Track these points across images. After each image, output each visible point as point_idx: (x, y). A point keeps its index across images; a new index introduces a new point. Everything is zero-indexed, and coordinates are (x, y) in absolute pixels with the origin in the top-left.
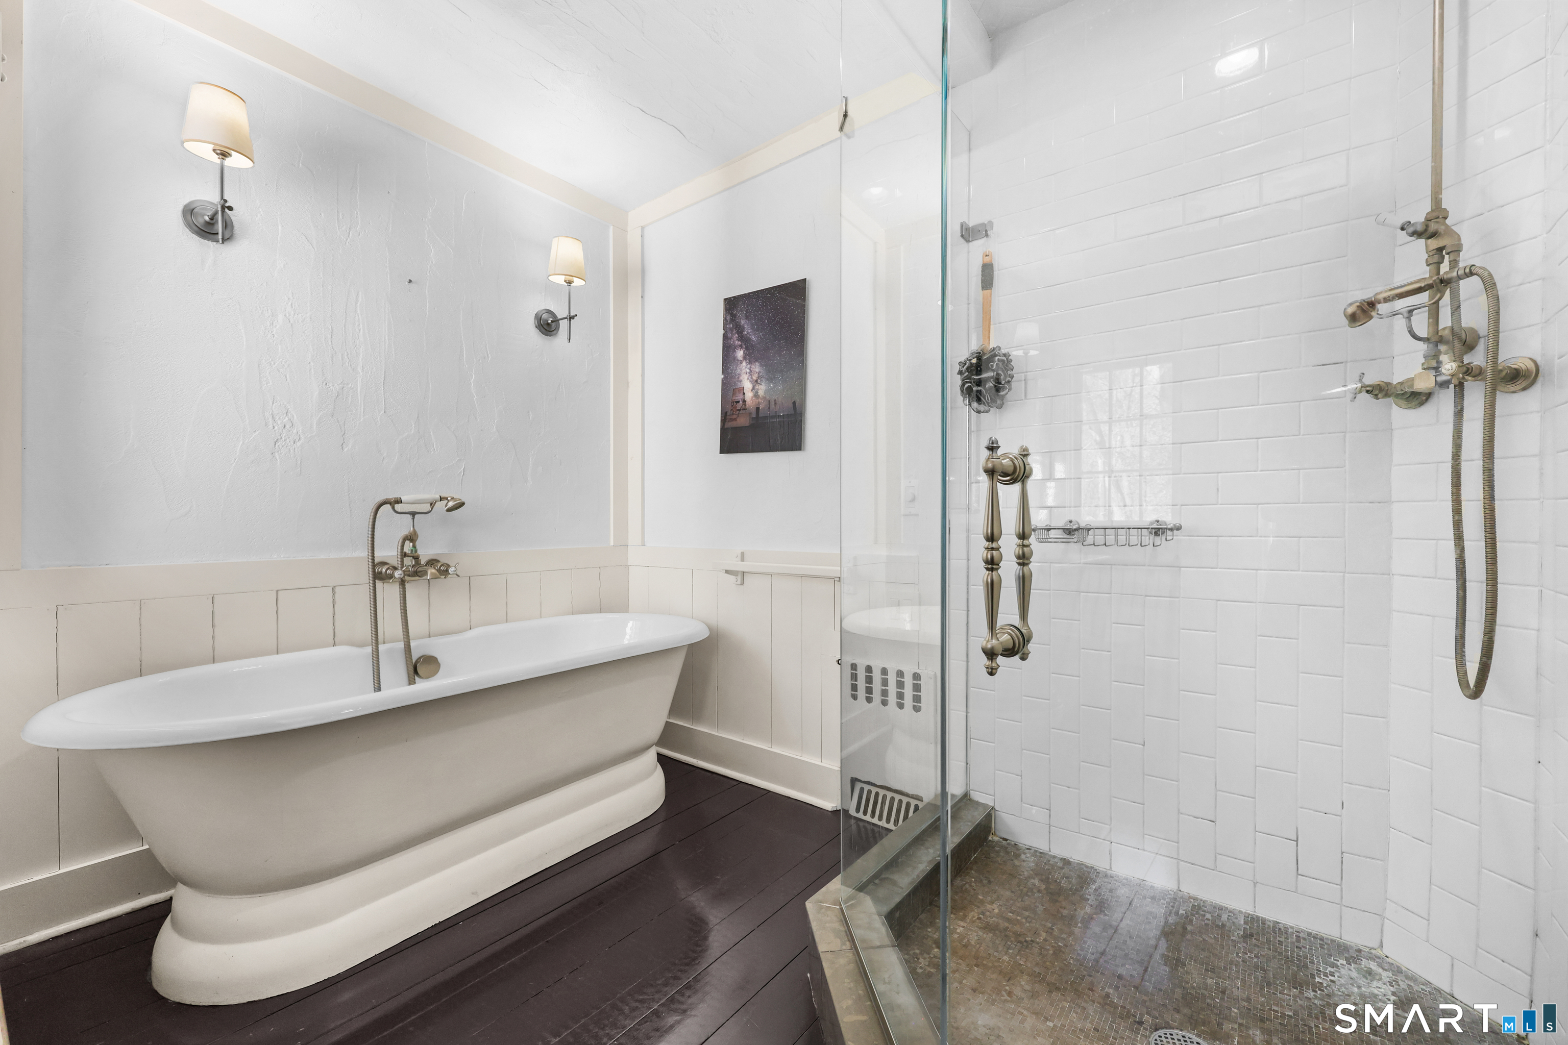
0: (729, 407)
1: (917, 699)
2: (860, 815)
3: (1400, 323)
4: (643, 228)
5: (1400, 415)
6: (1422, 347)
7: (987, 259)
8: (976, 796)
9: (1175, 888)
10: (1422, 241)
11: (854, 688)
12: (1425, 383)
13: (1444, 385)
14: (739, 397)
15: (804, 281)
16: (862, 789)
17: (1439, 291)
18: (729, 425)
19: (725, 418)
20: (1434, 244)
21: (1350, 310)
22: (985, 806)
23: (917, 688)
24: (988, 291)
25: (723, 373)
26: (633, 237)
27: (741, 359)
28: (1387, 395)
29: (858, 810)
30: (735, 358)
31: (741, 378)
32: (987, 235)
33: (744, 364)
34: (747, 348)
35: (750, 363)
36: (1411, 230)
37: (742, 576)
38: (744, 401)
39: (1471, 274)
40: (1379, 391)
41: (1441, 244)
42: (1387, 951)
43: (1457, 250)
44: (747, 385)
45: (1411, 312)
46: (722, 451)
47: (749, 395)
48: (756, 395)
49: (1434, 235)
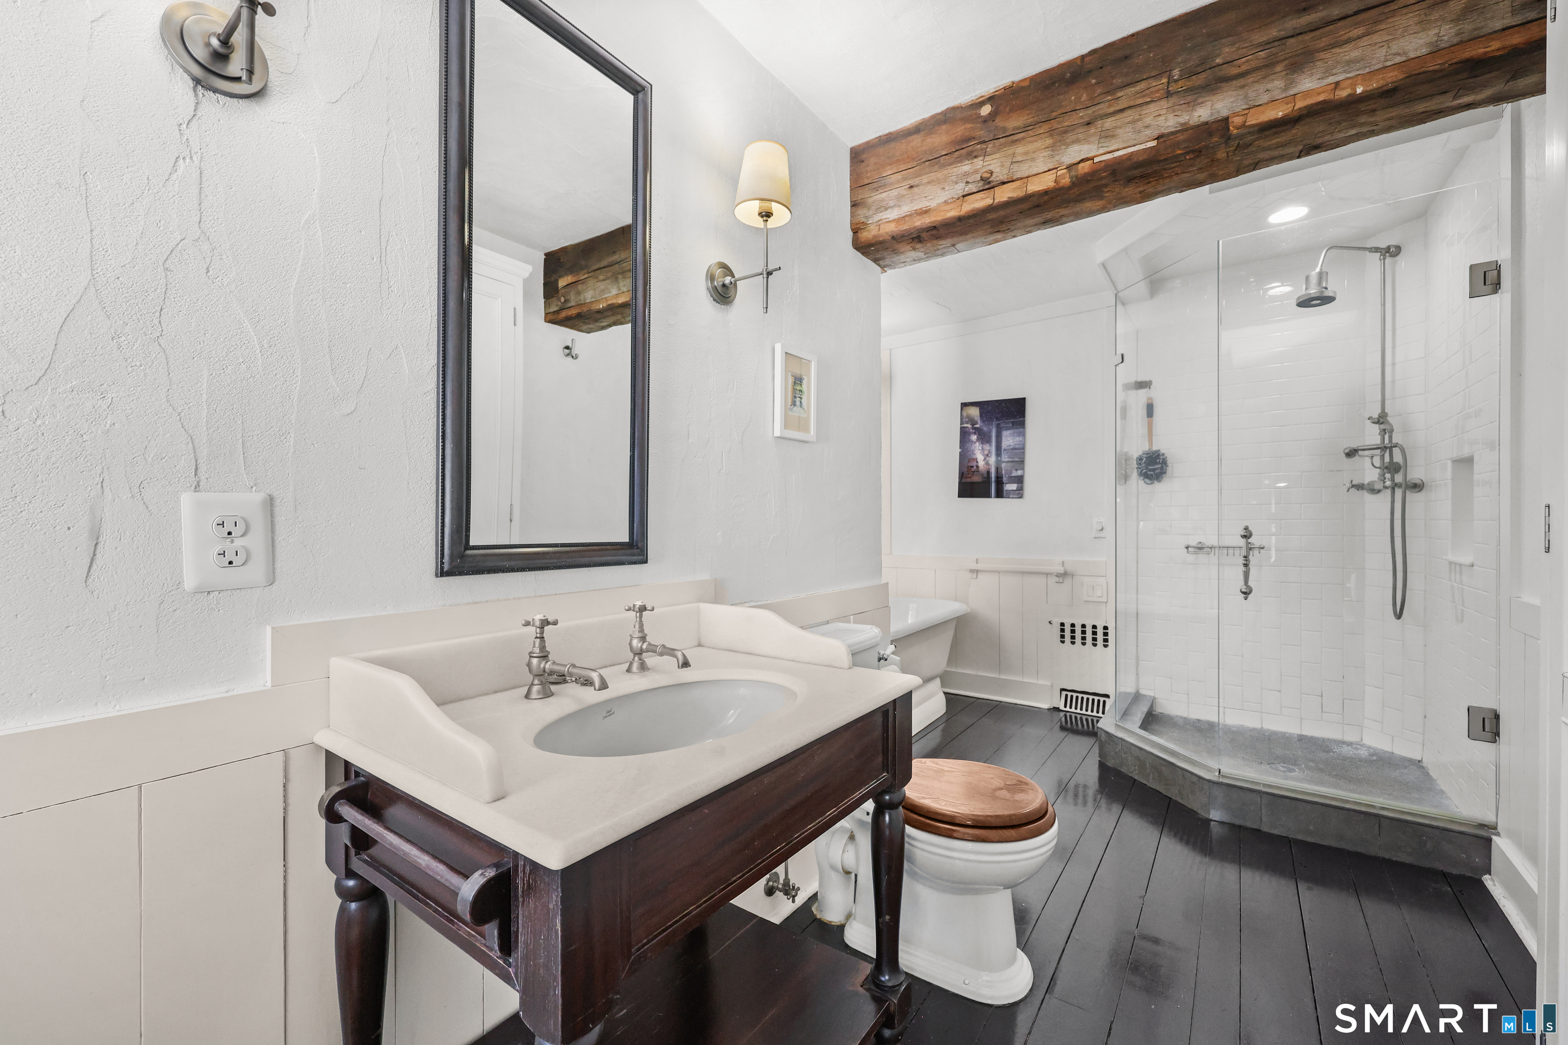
0: (965, 470)
1: (1106, 640)
2: (1068, 709)
3: (1368, 460)
4: (891, 350)
5: (1368, 497)
6: (1378, 470)
7: (1150, 401)
8: (1142, 692)
9: (1260, 727)
10: (1377, 425)
11: (1062, 636)
12: (1378, 486)
13: (1386, 487)
14: (974, 464)
15: (1024, 399)
16: (1067, 695)
17: (1384, 450)
18: (964, 480)
19: (962, 475)
20: (1383, 427)
21: (1347, 451)
22: (1150, 696)
23: (1106, 634)
24: (1151, 419)
25: (960, 448)
26: (884, 355)
27: (975, 440)
28: (1363, 489)
29: (1065, 706)
30: (970, 441)
31: (975, 452)
32: (1150, 388)
33: (977, 444)
34: (979, 434)
35: (982, 443)
36: (1372, 421)
37: (976, 572)
38: (978, 467)
39: (1396, 446)
40: (1359, 487)
41: (1385, 428)
42: (1364, 742)
43: (1392, 431)
44: (980, 457)
45: (1372, 457)
46: (959, 496)
47: (981, 463)
48: (987, 464)
49: (1382, 423)
